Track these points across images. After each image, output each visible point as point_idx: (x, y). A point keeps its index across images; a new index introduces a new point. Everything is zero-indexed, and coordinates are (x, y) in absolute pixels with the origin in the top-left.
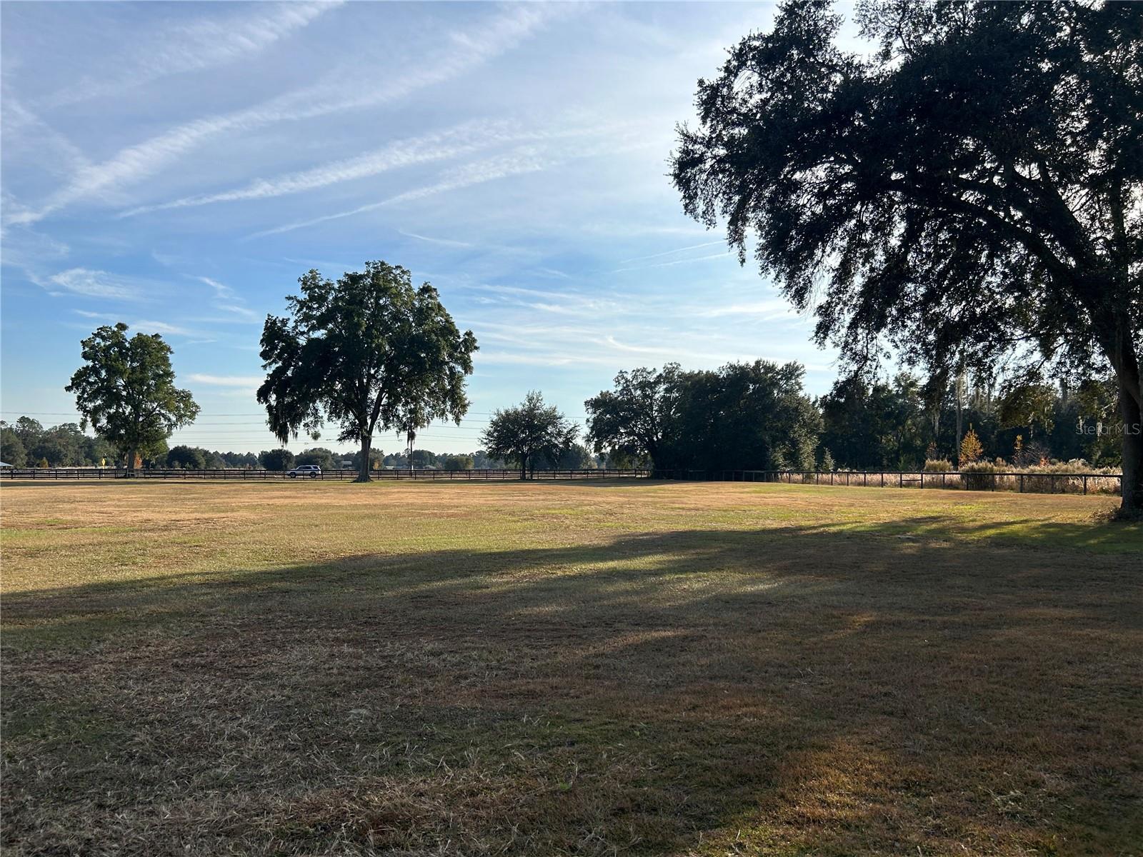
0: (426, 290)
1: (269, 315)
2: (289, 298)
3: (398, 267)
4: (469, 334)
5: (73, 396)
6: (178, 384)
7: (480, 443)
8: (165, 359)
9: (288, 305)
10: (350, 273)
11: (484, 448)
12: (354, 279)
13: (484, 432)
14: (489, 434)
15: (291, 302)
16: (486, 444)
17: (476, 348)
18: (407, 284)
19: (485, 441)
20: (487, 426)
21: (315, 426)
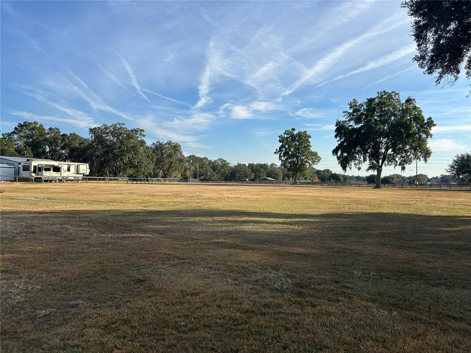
0: (408, 101)
1: (337, 120)
2: (344, 112)
3: (393, 92)
4: (430, 119)
5: (277, 156)
6: (312, 149)
7: (446, 171)
8: (308, 140)
9: (343, 115)
10: (369, 98)
11: (448, 174)
12: (371, 101)
13: (449, 166)
14: (452, 167)
15: (345, 113)
16: (449, 172)
17: (434, 125)
18: (398, 99)
19: (449, 170)
20: (451, 162)
21: (359, 164)
